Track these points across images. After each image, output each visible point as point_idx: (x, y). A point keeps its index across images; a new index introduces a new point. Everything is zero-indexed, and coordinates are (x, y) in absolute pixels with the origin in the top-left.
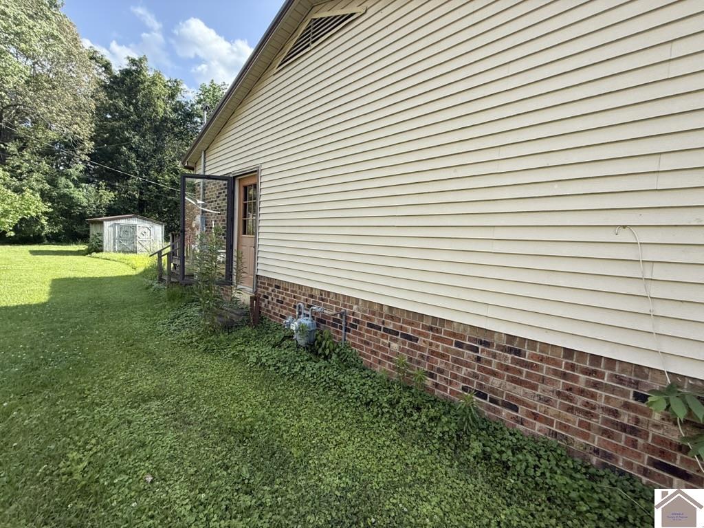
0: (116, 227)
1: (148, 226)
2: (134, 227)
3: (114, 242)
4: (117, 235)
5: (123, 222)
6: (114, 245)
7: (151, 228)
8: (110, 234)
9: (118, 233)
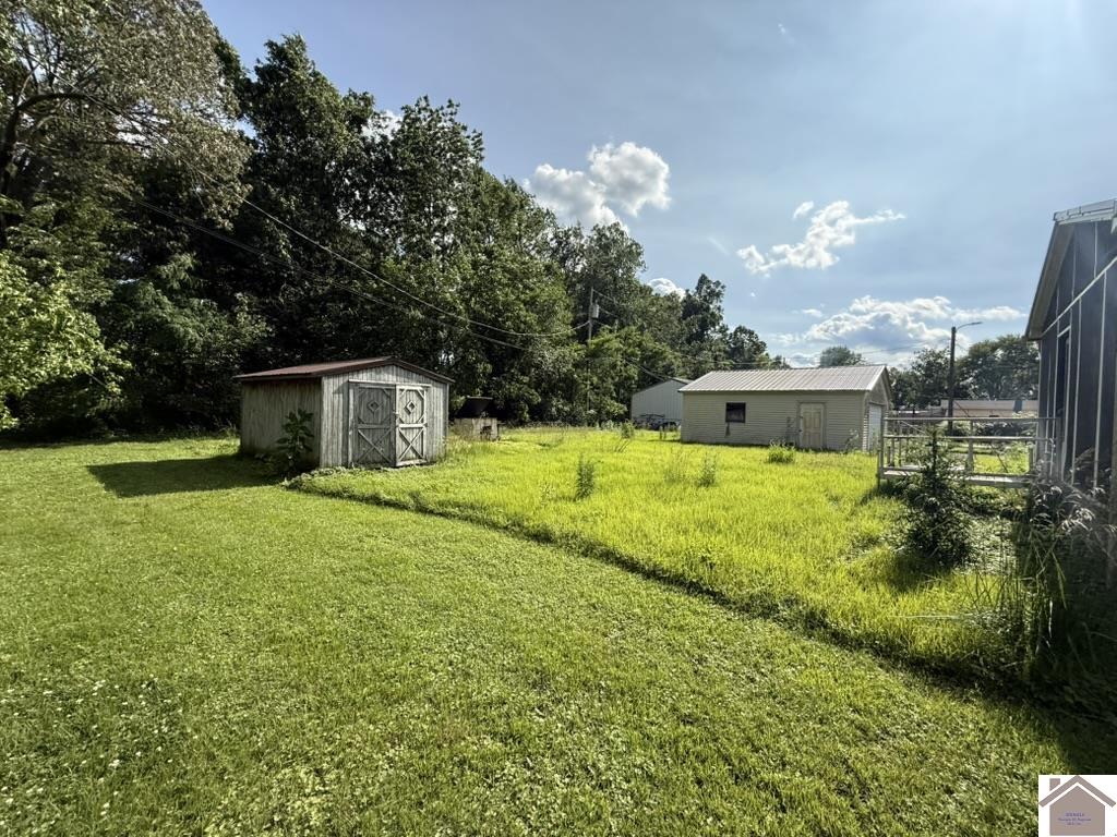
0: (351, 391)
1: (419, 389)
2: (390, 392)
3: (346, 436)
4: (351, 417)
5: (364, 378)
6: (345, 445)
7: (423, 392)
8: (336, 413)
9: (355, 410)
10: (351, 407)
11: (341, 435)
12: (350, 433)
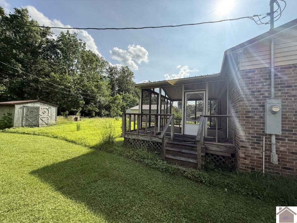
0: (25, 108)
1: (47, 108)
2: (38, 108)
4: (25, 115)
5: (29, 105)
6: (22, 121)
7: (49, 109)
8: (19, 114)
9: (26, 113)
10: (25, 112)
11: (21, 119)
12: (24, 118)
